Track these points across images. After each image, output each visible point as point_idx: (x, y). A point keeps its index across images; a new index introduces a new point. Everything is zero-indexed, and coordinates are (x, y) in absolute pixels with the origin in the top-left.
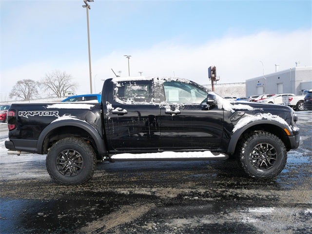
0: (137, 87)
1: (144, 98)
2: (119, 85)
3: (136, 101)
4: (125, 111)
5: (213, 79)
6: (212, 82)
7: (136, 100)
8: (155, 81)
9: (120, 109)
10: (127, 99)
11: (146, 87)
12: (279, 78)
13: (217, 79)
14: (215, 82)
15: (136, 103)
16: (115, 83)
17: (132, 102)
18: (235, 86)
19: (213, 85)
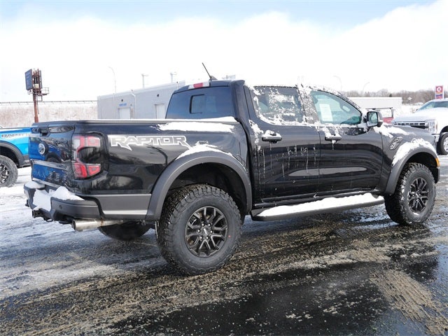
0: (281, 98)
1: (293, 115)
2: (257, 92)
3: (285, 120)
4: (278, 135)
5: (37, 92)
6: (34, 98)
7: (286, 118)
8: (300, 88)
9: (272, 133)
10: (273, 117)
11: (293, 97)
12: (158, 95)
13: (43, 92)
14: (39, 98)
15: (287, 123)
16: (252, 88)
17: (281, 121)
18: (70, 105)
19: (35, 102)
